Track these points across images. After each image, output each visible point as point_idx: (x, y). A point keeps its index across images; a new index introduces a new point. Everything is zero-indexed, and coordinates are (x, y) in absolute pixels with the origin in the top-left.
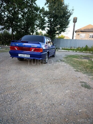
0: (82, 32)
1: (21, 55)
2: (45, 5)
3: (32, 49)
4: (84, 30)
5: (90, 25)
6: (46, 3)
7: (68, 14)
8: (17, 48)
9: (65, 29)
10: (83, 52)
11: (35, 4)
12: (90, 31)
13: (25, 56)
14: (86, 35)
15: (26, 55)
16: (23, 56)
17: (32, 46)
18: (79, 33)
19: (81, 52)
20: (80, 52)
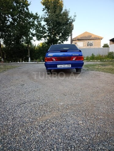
0: (79, 41)
1: (61, 66)
2: (43, 11)
3: (73, 58)
4: (81, 38)
5: (86, 33)
6: (44, 9)
7: (70, 20)
8: (55, 59)
9: (68, 38)
10: (91, 61)
11: (27, 9)
12: (87, 39)
13: (66, 67)
14: (83, 43)
15: (66, 65)
16: (63, 67)
17: (73, 55)
18: (75, 41)
19: (89, 61)
20: (87, 62)
